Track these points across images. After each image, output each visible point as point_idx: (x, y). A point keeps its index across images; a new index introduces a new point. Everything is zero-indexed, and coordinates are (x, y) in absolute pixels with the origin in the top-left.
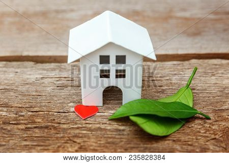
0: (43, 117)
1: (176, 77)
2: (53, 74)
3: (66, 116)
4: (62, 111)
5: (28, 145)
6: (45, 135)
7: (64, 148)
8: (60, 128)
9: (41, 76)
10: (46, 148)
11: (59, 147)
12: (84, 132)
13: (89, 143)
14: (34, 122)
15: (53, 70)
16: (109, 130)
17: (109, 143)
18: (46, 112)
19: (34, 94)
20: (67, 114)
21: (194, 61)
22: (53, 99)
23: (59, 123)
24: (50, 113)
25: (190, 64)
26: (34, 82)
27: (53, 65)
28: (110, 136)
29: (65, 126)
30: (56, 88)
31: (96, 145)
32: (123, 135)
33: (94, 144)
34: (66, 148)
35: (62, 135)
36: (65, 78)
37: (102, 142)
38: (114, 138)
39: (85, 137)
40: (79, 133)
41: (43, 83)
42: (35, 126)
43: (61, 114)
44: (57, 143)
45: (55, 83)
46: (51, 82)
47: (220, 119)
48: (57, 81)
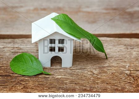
0: (4, 70)
2: (9, 45)
6: (5, 80)
7: (15, 87)
8: (13, 76)
9: (3, 47)
10: (6, 87)
11: (12, 86)
12: (27, 78)
13: (29, 84)
15: (10, 43)
18: (5, 67)
22: (9, 60)
23: (13, 74)
24: (8, 68)
27: (10, 40)
28: (41, 81)
29: (16, 75)
30: (11, 53)
32: (48, 80)
33: (32, 85)
35: (14, 80)
36: (17, 48)
37: (36, 84)
38: (43, 82)
39: (27, 81)
40: (24, 79)
41: (4, 51)
44: (11, 84)
45: (11, 50)
46: (9, 50)
47: (102, 72)
48: (12, 49)
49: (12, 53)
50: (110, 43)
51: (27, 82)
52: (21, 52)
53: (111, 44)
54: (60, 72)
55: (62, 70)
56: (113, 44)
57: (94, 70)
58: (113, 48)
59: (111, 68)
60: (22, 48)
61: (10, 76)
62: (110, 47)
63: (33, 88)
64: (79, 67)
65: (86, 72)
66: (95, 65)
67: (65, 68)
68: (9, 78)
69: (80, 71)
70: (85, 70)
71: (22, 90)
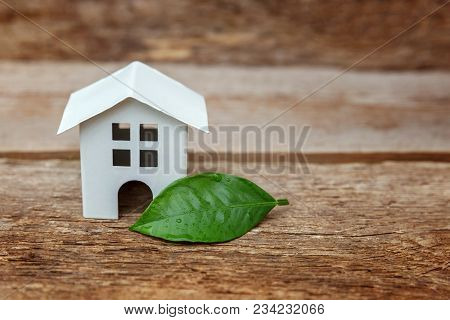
1: (362, 185)
5: (113, 274)
6: (141, 260)
7: (176, 278)
8: (166, 252)
10: (146, 278)
11: (167, 277)
12: (211, 257)
13: (220, 272)
14: (122, 243)
16: (254, 256)
17: (256, 272)
21: (388, 164)
25: (384, 168)
31: (234, 274)
32: (278, 262)
33: (229, 273)
34: (180, 279)
35: (171, 261)
37: (243, 272)
38: (264, 266)
39: (213, 264)
40: (201, 259)
42: (122, 247)
44: (163, 272)
47: (445, 241)
51: (214, 267)
54: (313, 241)
55: (318, 237)
57: (419, 238)
61: (157, 250)
63: (235, 282)
65: (395, 242)
68: (154, 256)
69: (376, 239)
70: (390, 236)
71: (201, 286)
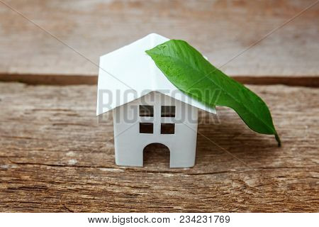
0: (32, 173)
2: (49, 104)
3: (62, 172)
4: (57, 163)
6: (33, 199)
8: (53, 190)
9: (33, 108)
12: (85, 196)
14: (20, 180)
15: (50, 97)
16: (117, 195)
18: (35, 166)
19: (22, 135)
20: (63, 169)
22: (46, 145)
23: (53, 183)
24: (42, 166)
26: (22, 116)
27: (50, 89)
28: (117, 203)
29: (60, 187)
30: (51, 126)
32: (134, 202)
35: (54, 200)
36: (65, 110)
39: (85, 204)
40: (77, 199)
41: (35, 118)
42: (20, 185)
43: (56, 168)
45: (51, 118)
46: (46, 118)
47: (266, 181)
48: (55, 115)
49: (54, 125)
50: (291, 101)
52: (74, 122)
53: (294, 106)
54: (165, 180)
55: (169, 175)
56: (298, 103)
57: (247, 177)
58: (297, 116)
59: (288, 173)
60: (77, 113)
61: (46, 189)
62: (290, 113)
64: (211, 168)
65: (227, 181)
66: (250, 161)
67: (177, 170)
68: (44, 194)
69: (213, 178)
70: (225, 175)
